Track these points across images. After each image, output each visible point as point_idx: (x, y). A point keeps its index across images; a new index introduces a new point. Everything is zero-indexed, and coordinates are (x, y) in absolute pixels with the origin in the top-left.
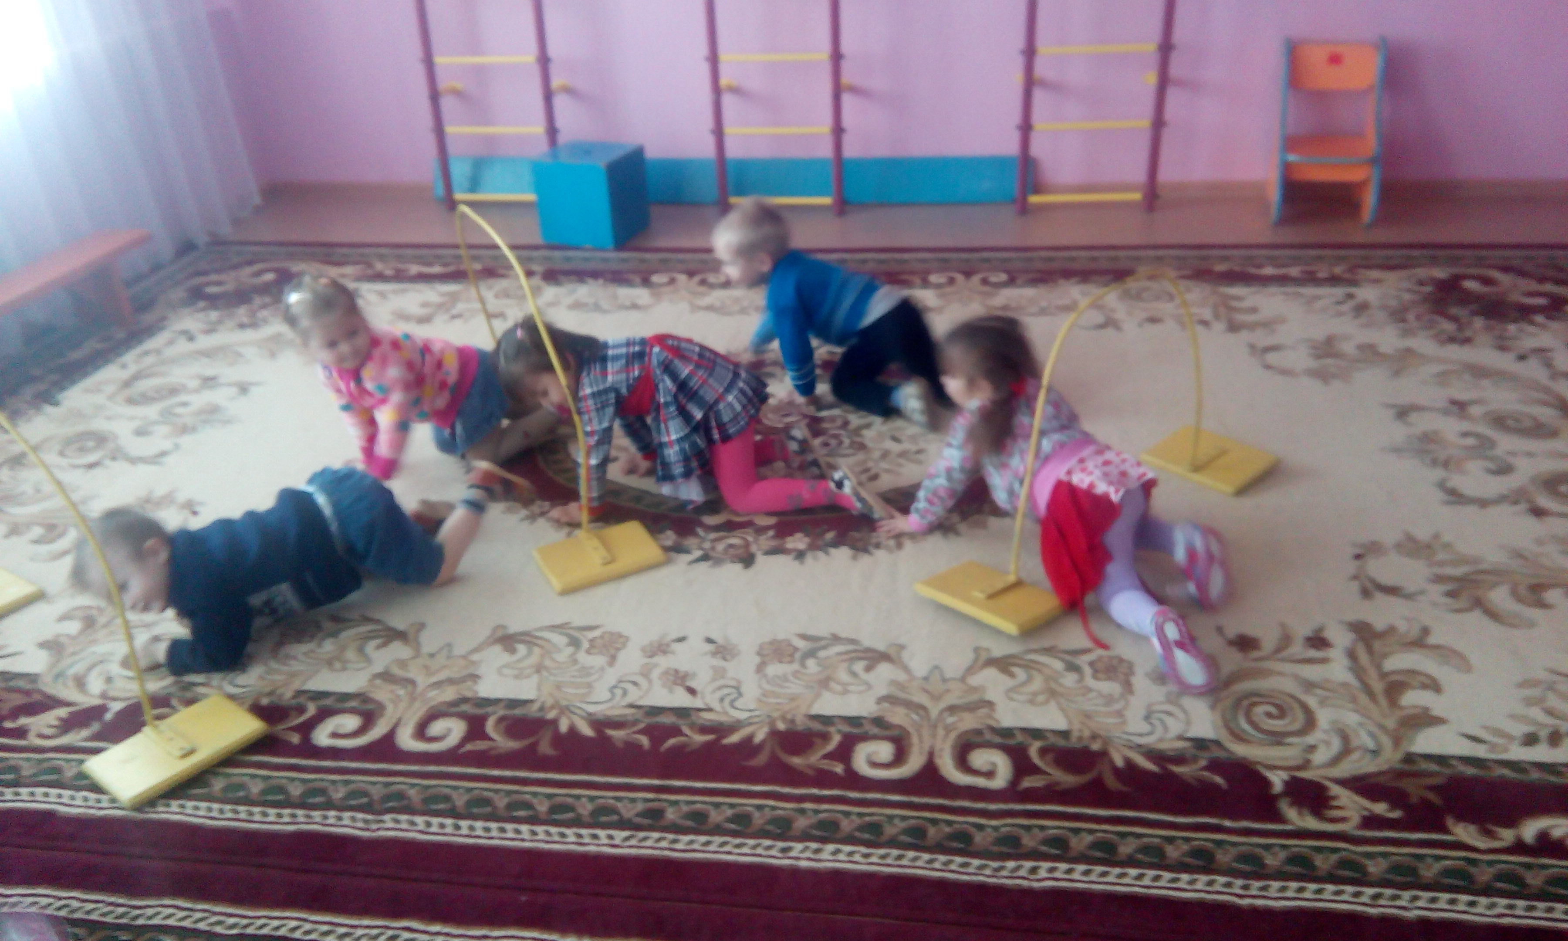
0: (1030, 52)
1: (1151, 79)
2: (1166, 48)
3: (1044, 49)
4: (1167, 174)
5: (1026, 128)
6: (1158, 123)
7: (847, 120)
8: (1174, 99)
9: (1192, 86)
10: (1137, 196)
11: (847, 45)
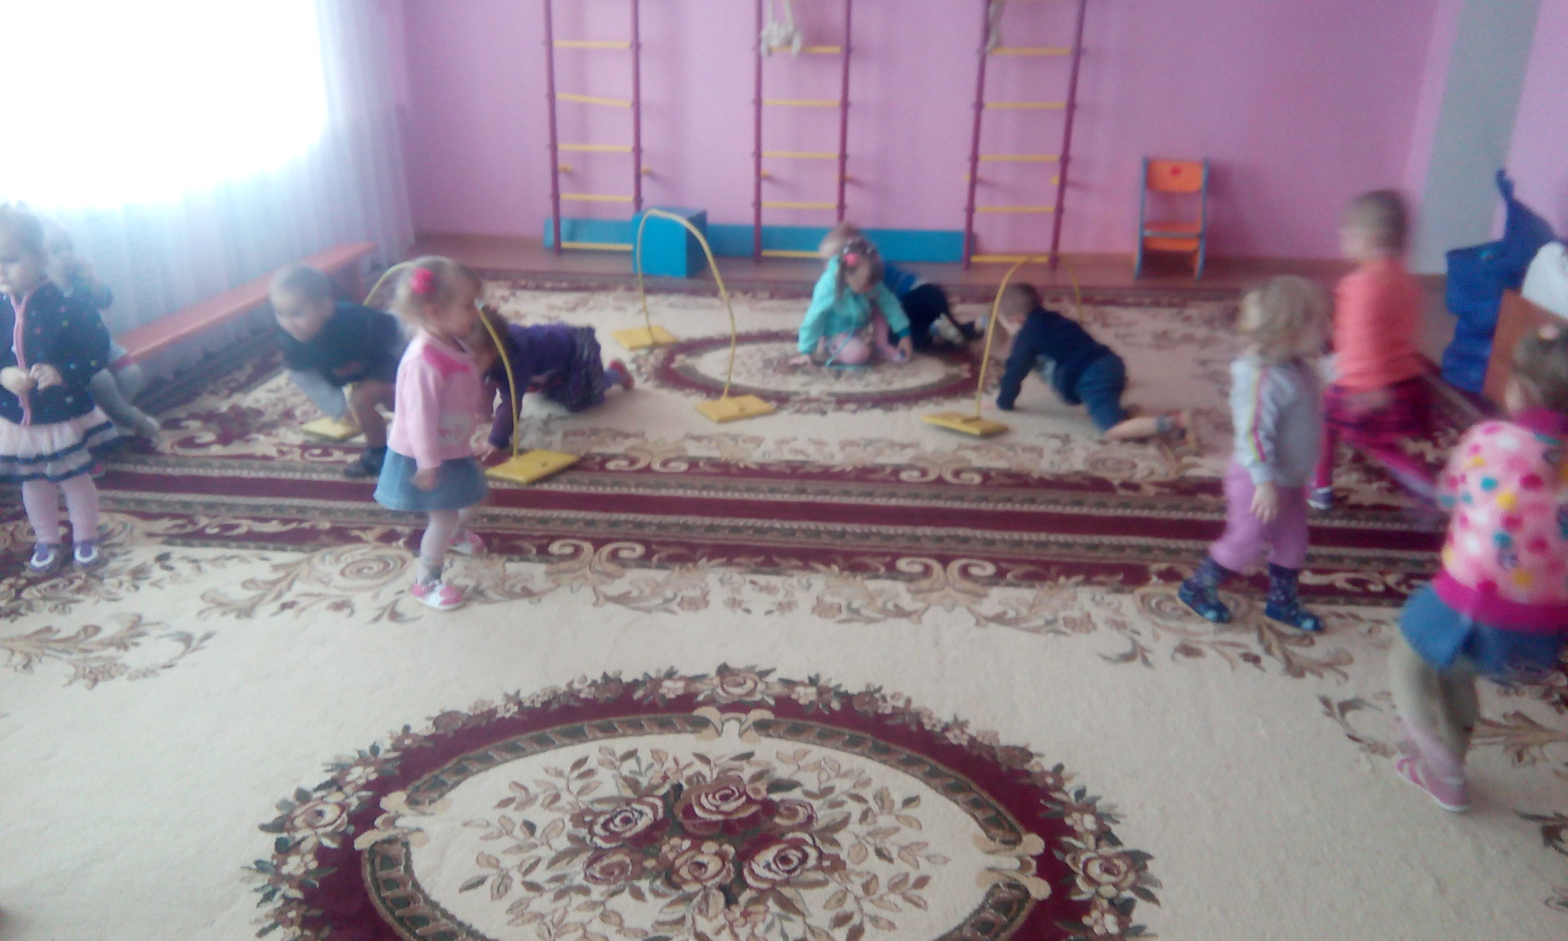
0: (975, 159)
1: (1055, 181)
2: (1065, 159)
3: (984, 156)
4: (1065, 247)
5: (971, 210)
6: (1060, 209)
7: (848, 200)
8: (1071, 196)
9: (1082, 187)
10: (1044, 259)
11: (851, 149)
